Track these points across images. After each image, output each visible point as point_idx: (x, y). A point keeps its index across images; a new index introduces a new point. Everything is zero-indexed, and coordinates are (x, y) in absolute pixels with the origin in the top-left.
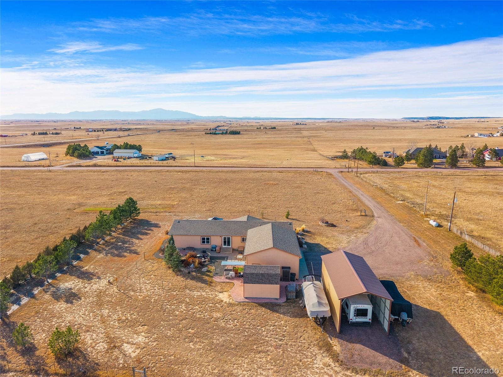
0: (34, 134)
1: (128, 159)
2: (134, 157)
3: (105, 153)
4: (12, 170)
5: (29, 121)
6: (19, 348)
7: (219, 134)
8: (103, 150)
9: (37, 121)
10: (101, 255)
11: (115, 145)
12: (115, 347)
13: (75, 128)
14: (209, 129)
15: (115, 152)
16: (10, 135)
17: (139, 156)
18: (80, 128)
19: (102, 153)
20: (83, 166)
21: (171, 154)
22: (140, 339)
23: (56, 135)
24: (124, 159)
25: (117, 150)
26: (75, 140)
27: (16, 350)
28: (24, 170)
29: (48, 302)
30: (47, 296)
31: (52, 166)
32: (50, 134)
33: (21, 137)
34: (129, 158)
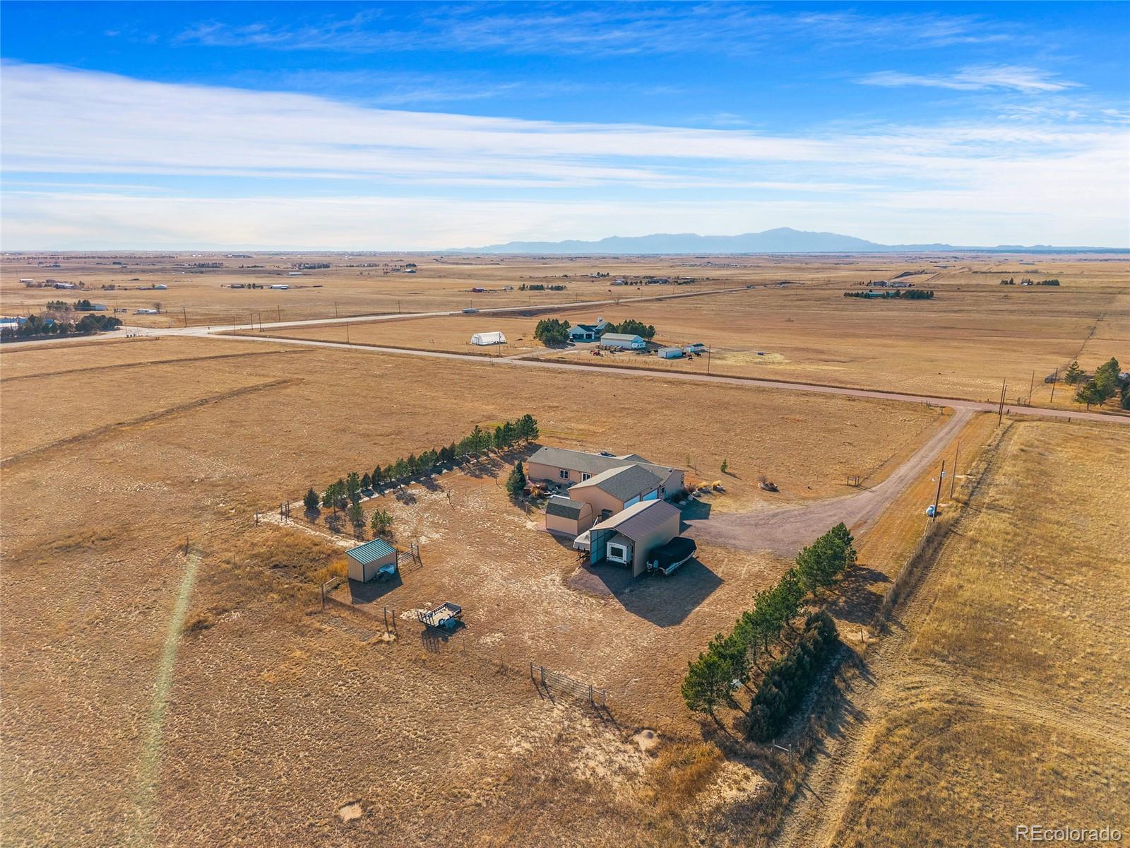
0: (523, 288)
1: (620, 351)
2: (632, 349)
3: (593, 338)
4: (448, 359)
5: (530, 257)
6: (355, 523)
7: (877, 296)
8: (591, 333)
9: (543, 258)
10: (462, 473)
11: (610, 325)
12: (415, 536)
13: (598, 273)
14: (866, 283)
15: (604, 339)
16: (488, 289)
17: (640, 347)
18: (608, 274)
19: (589, 336)
20: (541, 361)
21: (702, 345)
22: (436, 536)
23: (557, 292)
24: (611, 352)
25: (607, 335)
26: (579, 304)
27: (353, 524)
28: (463, 360)
29: (391, 500)
30: (393, 497)
31: (501, 357)
32: (548, 288)
33: (504, 292)
34: (622, 350)
